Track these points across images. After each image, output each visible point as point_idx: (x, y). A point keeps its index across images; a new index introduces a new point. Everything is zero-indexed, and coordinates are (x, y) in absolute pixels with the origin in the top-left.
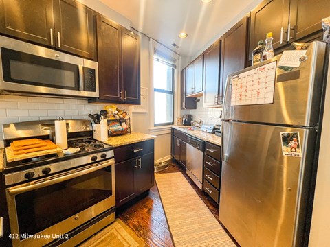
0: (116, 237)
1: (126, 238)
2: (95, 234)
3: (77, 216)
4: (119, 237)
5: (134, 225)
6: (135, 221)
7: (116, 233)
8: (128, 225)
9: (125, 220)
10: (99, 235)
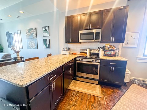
0: (95, 88)
1: (98, 91)
2: (92, 83)
3: (87, 74)
4: (96, 89)
5: (103, 90)
6: (104, 90)
7: (96, 87)
8: (101, 89)
9: (102, 87)
10: (92, 84)
